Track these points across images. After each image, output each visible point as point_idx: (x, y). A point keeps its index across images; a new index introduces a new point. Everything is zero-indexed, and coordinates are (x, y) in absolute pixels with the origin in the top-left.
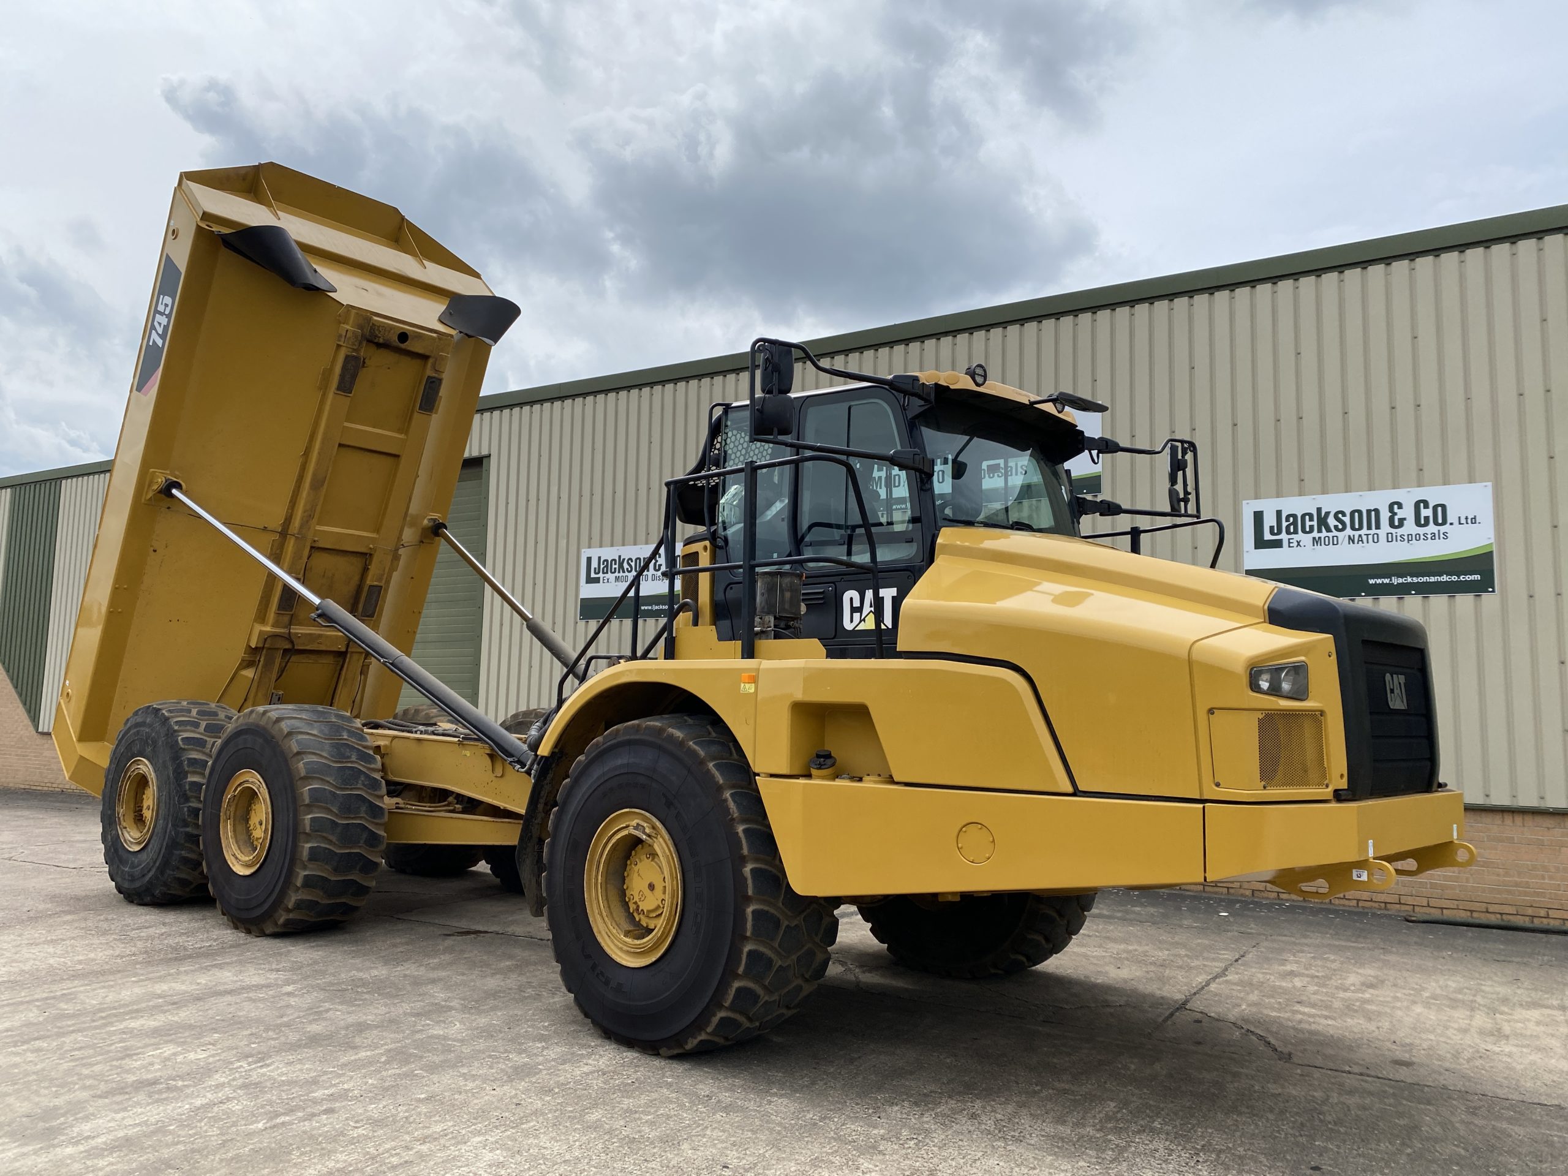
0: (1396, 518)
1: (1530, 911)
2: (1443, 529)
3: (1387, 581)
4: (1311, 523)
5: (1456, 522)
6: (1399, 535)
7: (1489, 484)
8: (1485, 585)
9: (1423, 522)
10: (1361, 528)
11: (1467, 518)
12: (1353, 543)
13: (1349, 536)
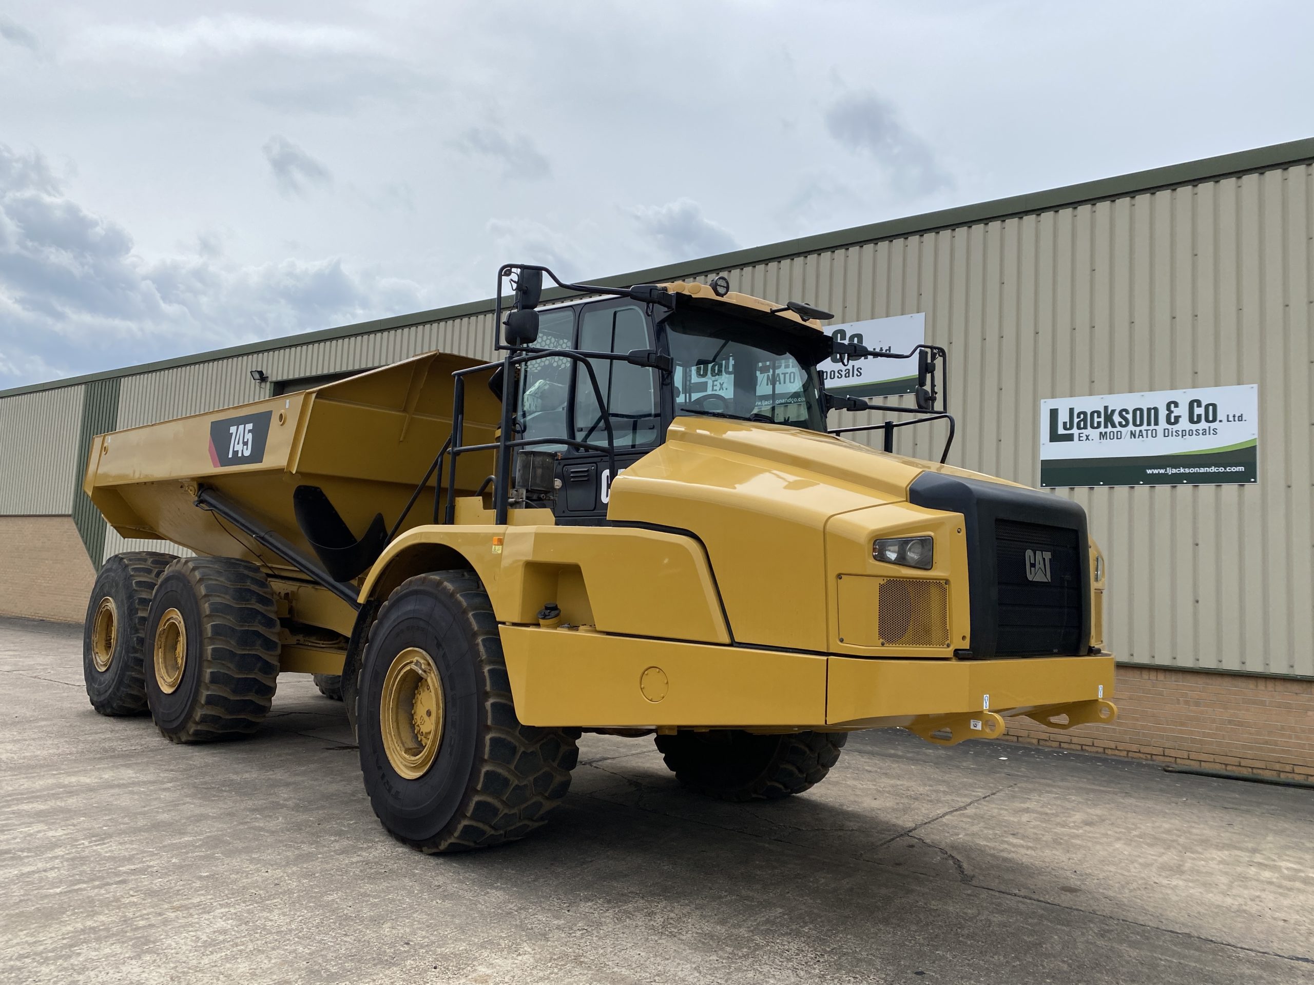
0: (1173, 415)
1: (1277, 767)
2: (1213, 425)
3: (1162, 471)
4: (1099, 420)
5: (1225, 420)
6: (1174, 430)
7: (1255, 386)
8: (1249, 476)
9: (1195, 420)
10: (1141, 424)
11: (1234, 416)
12: (1135, 437)
13: (1131, 431)
